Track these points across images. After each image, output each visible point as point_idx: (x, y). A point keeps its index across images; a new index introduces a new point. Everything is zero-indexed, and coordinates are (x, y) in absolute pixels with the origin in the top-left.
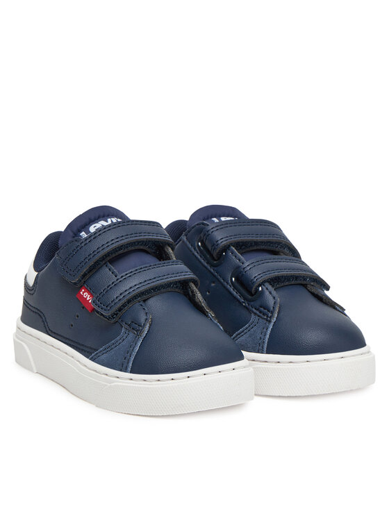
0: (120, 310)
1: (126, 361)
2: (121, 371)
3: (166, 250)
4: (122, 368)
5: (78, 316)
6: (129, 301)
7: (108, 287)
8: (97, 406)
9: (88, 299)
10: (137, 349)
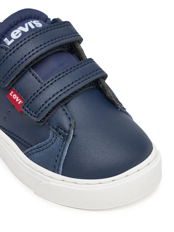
0: (47, 116)
1: (57, 164)
2: (54, 172)
3: (76, 45)
4: (55, 169)
5: (10, 112)
6: (54, 108)
7: (34, 95)
8: (35, 193)
9: (17, 100)
10: (65, 153)
